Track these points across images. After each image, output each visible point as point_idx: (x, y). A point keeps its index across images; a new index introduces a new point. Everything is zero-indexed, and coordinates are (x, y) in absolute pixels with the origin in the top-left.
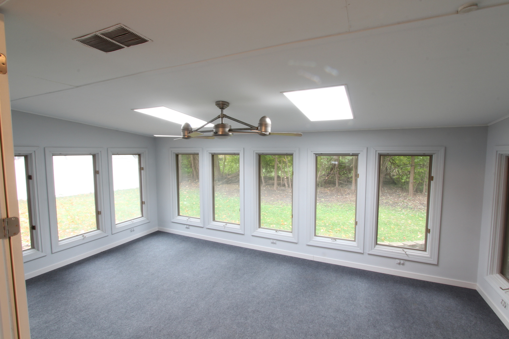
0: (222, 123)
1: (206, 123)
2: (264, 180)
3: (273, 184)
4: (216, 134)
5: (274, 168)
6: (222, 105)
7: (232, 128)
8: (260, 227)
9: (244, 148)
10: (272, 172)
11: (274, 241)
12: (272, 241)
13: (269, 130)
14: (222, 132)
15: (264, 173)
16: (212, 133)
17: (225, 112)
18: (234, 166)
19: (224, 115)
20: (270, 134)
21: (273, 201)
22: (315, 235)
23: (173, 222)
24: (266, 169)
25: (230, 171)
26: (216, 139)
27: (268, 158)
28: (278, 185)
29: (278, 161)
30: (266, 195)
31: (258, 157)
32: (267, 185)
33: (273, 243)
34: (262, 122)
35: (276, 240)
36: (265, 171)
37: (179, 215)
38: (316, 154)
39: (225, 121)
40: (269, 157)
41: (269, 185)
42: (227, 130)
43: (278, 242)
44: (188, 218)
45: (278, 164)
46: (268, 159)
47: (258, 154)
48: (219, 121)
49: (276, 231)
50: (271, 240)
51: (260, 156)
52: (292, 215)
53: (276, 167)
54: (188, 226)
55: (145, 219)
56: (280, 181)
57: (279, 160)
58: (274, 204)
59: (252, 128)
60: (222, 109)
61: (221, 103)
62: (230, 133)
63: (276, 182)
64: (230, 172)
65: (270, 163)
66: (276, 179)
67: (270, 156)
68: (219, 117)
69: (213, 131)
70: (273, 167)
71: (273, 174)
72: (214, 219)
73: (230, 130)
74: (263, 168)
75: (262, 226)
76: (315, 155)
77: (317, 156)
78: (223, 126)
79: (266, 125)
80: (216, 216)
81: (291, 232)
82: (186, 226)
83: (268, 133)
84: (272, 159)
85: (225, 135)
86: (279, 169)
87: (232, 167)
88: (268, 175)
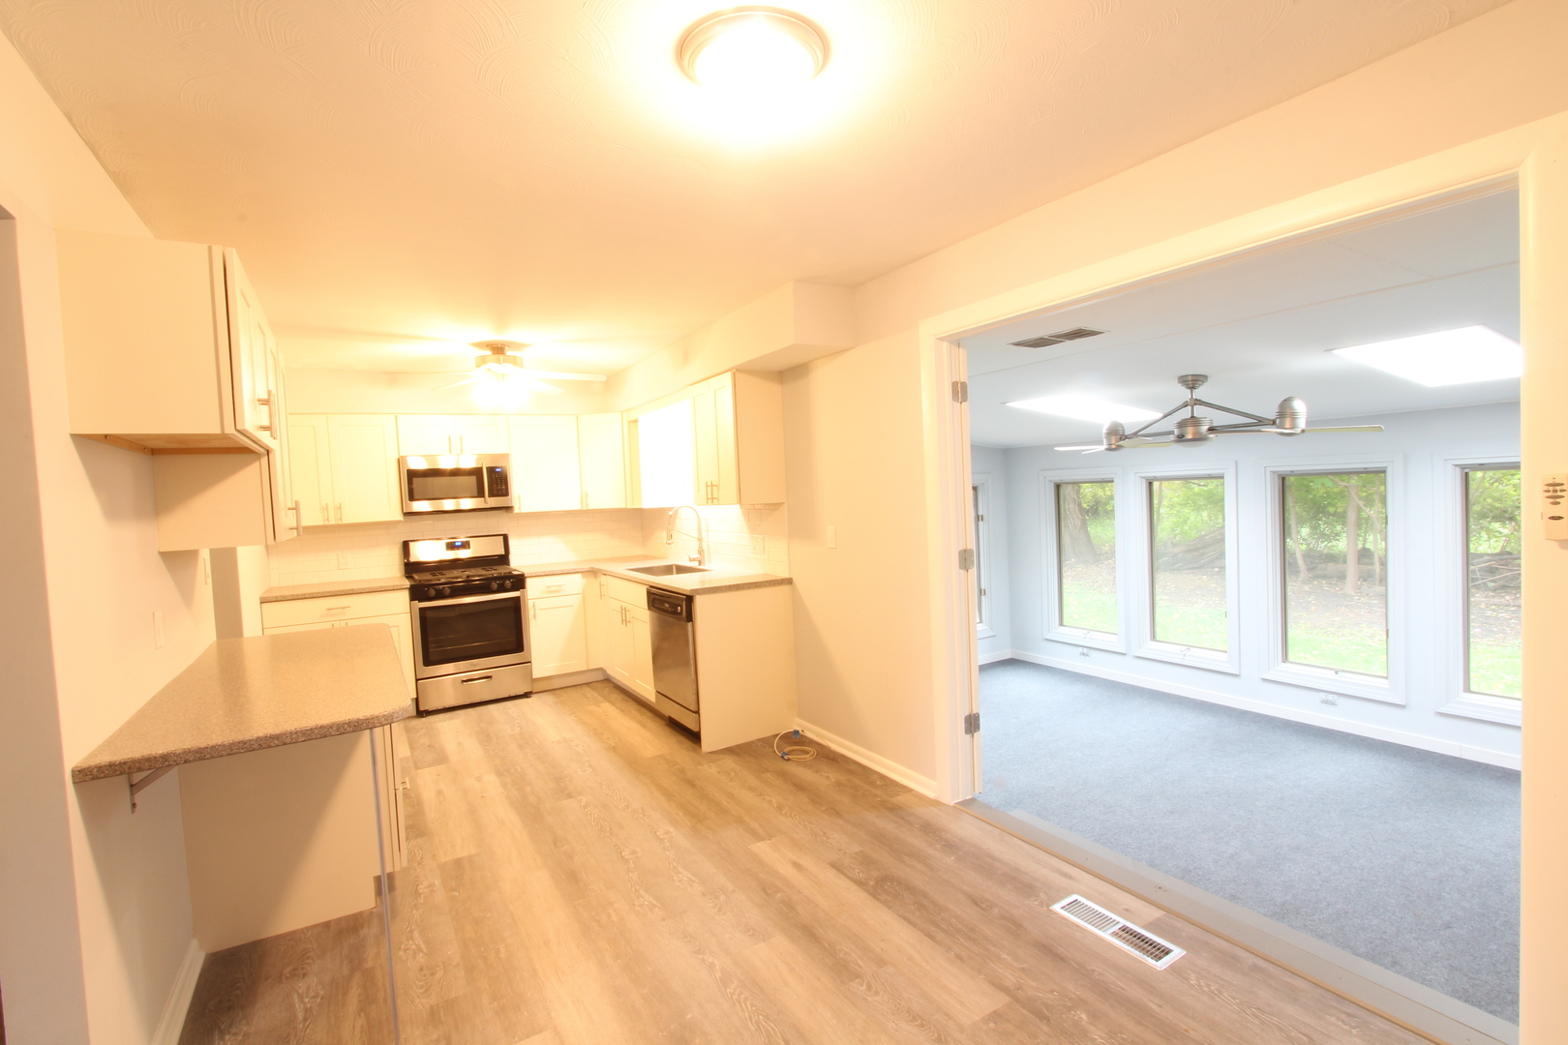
0: (1193, 417)
1: (1161, 415)
2: (1304, 561)
3: (1342, 577)
4: (1181, 438)
5: (1344, 524)
6: (1192, 382)
7: (1214, 425)
8: (1285, 658)
9: (1236, 462)
10: (1337, 535)
11: (1331, 697)
12: (1323, 696)
13: (1302, 424)
14: (1194, 434)
15: (1304, 540)
16: (1172, 437)
17: (1198, 394)
18: (1192, 518)
19: (1196, 400)
20: (1303, 431)
21: (1339, 627)
22: (1467, 689)
23: (1047, 640)
24: (1314, 528)
25: (1176, 535)
26: (1180, 448)
27: (1319, 487)
28: (1365, 581)
29: (1361, 498)
30: (1313, 608)
31: (1277, 483)
32: (1316, 577)
33: (1325, 702)
34: (1285, 411)
35: (1336, 696)
36: (1311, 534)
37: (1061, 623)
38: (1462, 467)
39: (1199, 411)
40: (1323, 485)
41: (1324, 577)
42: (1204, 428)
43: (1341, 701)
44: (1085, 632)
45: (1359, 510)
46: (1322, 491)
47: (1279, 475)
48: (1186, 413)
49: (1336, 673)
50: (1321, 694)
51: (1283, 479)
52: (1387, 631)
53: (1351, 516)
54: (1087, 650)
55: (985, 627)
56: (1370, 567)
57: (1364, 494)
58: (1343, 635)
59: (1261, 422)
60: (1192, 388)
61: (1190, 378)
62: (1211, 436)
63: (1352, 568)
64: (1178, 538)
65: (1330, 504)
66: (1352, 559)
67: (1326, 480)
68: (1185, 405)
69: (1172, 433)
70: (1341, 517)
71: (1341, 545)
72: (1153, 637)
73: (1211, 429)
74: (1301, 522)
75: (1291, 657)
76: (1458, 470)
77: (1466, 471)
78: (1194, 421)
79: (1293, 416)
80: (1158, 629)
81: (1386, 678)
82: (1080, 649)
83: (1298, 431)
84: (1336, 490)
85: (1199, 439)
86: (1363, 524)
87: (1185, 522)
88: (1322, 546)
